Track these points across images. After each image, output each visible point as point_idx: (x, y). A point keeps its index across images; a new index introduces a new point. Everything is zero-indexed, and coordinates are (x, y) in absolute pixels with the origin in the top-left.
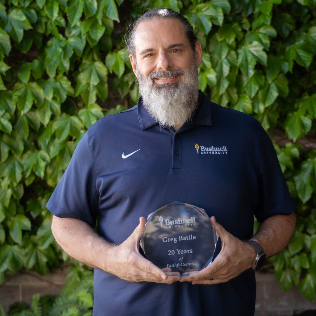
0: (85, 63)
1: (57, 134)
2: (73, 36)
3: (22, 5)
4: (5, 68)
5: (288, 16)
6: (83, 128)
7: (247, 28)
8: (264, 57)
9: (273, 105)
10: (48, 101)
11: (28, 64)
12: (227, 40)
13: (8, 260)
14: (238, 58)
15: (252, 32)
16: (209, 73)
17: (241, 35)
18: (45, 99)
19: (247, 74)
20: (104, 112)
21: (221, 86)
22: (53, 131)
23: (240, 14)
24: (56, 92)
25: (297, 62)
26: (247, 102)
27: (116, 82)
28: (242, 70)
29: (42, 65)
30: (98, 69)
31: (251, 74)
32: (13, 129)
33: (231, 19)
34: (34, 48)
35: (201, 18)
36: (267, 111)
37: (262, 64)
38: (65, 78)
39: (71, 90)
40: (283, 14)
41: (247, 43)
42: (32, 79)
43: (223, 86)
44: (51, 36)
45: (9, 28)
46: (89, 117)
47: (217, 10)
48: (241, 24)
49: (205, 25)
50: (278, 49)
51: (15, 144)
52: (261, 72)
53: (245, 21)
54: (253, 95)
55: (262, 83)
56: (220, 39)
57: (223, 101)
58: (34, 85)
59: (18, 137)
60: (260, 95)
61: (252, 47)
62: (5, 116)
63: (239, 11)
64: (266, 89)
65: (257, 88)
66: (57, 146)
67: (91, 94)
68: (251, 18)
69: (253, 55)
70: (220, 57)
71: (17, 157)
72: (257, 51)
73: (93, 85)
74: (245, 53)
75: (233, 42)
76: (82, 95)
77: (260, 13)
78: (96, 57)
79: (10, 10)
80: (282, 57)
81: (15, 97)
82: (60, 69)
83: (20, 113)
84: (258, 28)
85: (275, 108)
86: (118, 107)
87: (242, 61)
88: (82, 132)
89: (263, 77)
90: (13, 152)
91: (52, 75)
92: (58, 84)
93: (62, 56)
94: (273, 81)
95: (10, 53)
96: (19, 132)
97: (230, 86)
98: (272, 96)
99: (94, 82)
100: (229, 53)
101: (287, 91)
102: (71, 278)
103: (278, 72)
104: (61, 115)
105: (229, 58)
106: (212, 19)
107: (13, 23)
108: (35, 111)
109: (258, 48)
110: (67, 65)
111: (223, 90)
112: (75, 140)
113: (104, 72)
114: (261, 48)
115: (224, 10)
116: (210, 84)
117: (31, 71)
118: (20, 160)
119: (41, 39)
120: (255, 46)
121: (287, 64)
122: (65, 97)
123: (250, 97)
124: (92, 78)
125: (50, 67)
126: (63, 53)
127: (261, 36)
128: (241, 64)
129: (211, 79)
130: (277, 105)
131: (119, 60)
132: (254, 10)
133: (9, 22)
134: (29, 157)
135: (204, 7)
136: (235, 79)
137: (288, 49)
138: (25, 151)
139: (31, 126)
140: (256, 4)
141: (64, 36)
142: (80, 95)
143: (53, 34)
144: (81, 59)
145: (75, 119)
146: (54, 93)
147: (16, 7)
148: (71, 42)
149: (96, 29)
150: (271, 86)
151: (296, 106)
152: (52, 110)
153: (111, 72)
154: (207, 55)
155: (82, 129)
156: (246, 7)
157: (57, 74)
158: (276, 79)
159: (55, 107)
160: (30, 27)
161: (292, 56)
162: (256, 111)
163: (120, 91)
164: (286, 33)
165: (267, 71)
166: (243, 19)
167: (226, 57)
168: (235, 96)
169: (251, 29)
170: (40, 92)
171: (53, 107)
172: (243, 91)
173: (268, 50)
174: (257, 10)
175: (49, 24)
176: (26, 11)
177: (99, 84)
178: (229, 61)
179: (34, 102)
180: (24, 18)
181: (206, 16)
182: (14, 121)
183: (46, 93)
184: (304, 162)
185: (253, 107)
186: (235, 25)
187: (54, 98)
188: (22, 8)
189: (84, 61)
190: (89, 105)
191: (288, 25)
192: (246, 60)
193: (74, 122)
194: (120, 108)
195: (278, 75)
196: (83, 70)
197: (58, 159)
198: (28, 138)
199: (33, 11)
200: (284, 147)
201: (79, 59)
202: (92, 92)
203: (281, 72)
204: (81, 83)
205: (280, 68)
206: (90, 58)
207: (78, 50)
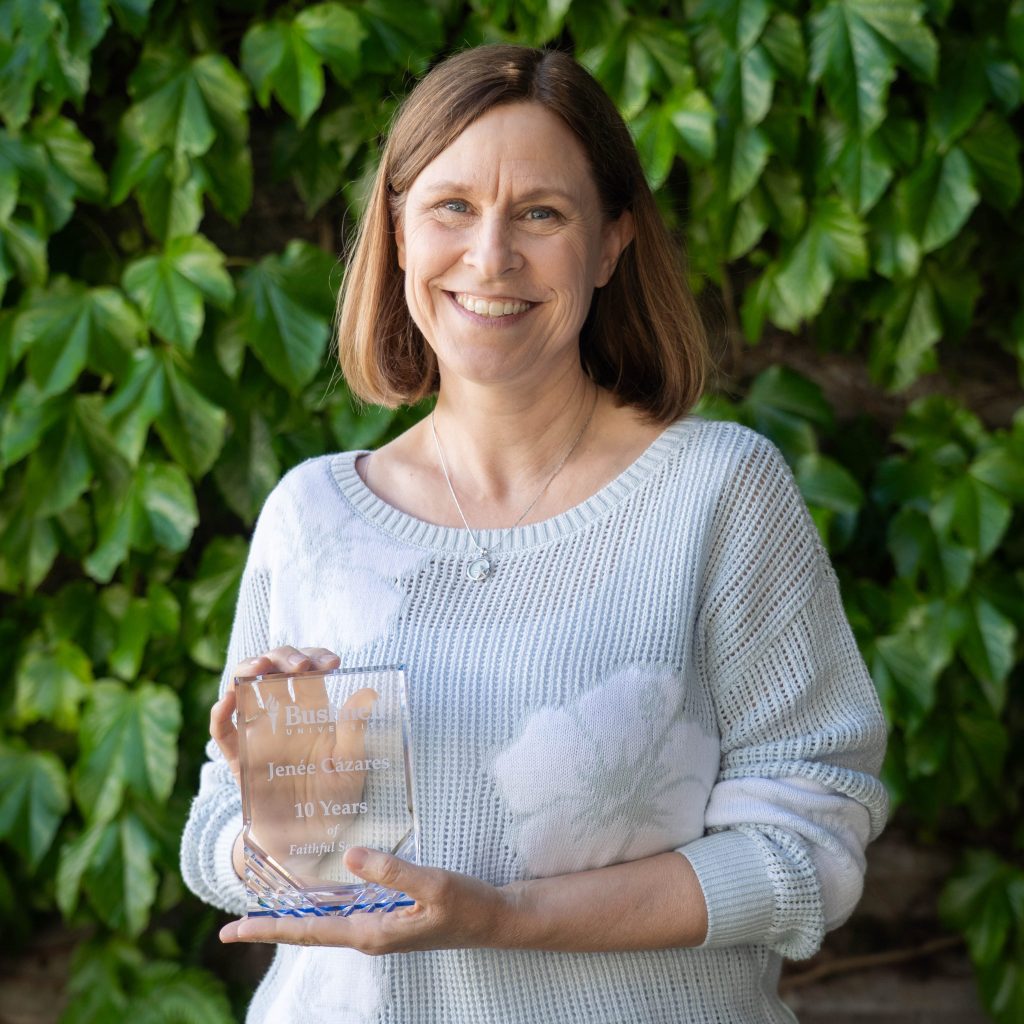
0: (153, 61)
1: (31, 366)
6: (145, 336)
9: (955, 243)
16: (685, 109)
20: (234, 271)
21: (738, 165)
22: (16, 354)
24: (32, 184)
26: (844, 231)
27: (285, 144)
30: (209, 87)
36: (932, 268)
38: (69, 127)
39: (94, 179)
43: (747, 163)
46: (168, 294)
50: (979, 9)
52: (903, 103)
54: (868, 201)
55: (908, 153)
57: (742, 224)
60: (902, 203)
64: (923, 174)
65: (886, 174)
66: (29, 414)
67: (178, 194)
70: (734, 42)
73: (187, 153)
74: (845, 27)
76: (143, 199)
78: (199, 37)
80: (993, 43)
82: (48, 87)
85: (962, 258)
86: (295, 249)
87: (831, 63)
88: (142, 355)
89: (912, 128)
91: (15, 115)
92: (38, 151)
93: (62, 39)
94: (957, 143)
97: (774, 164)
98: (954, 204)
99: (194, 140)
100: (769, 26)
101: (1014, 180)
102: (84, 996)
103: (976, 105)
104: (48, 284)
105: (770, 43)
110: (79, 73)
111: (744, 181)
112: (110, 392)
113: (233, 99)
116: (686, 156)
121: (1010, 70)
122: (66, 207)
123: (856, 208)
124: (185, 123)
126: (65, 26)
128: (829, 76)
129: (691, 137)
130: (973, 240)
131: (301, 52)
136: (794, 130)
142: (131, 201)
144: (138, 47)
145: (108, 301)
146: (23, 189)
150: (949, 164)
152: (11, 262)
153: (264, 101)
154: (679, 37)
155: (140, 344)
157: (36, 111)
158: (968, 134)
159: (24, 249)
162: (885, 268)
163: (300, 184)
165: (933, 104)
167: (759, 42)
168: (794, 206)
171: (16, 251)
172: (823, 186)
177: (213, 149)
178: (770, 59)
185: (874, 252)
187: (21, 213)
189: (149, 53)
190: (169, 244)
192: (849, 59)
193: (108, 315)
194: (303, 253)
195: (980, 118)
196: (146, 93)
197: (35, 469)
200: (1009, 427)
201: (128, 46)
202: (184, 185)
203: (993, 105)
204: (134, 149)
205: (988, 88)
206: (174, 41)
207: (130, 12)
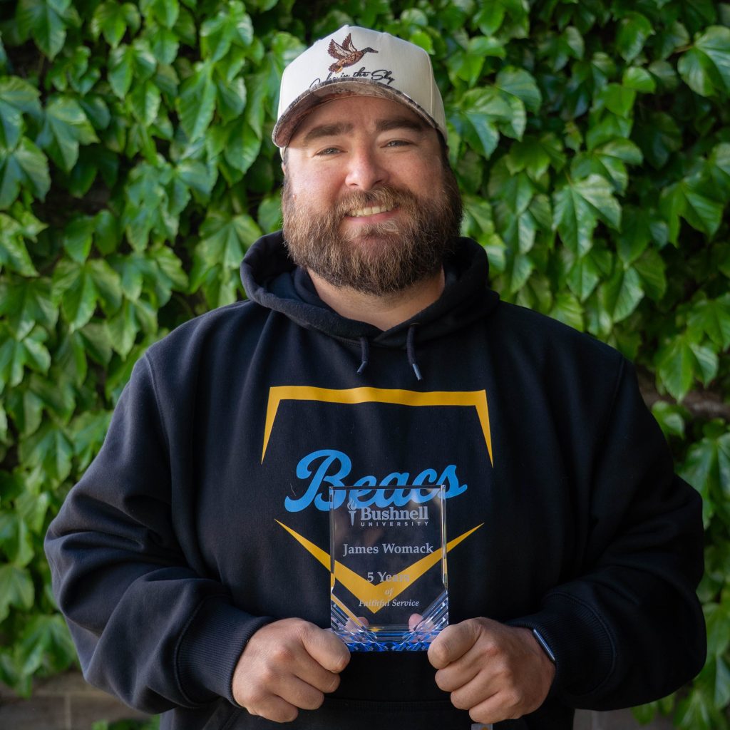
0: (213, 218)
2: (189, 160)
3: (77, 89)
4: (33, 227)
5: (667, 118)
7: (576, 147)
8: (615, 210)
9: (630, 318)
10: (129, 301)
11: (87, 219)
12: (530, 171)
13: (40, 648)
14: (553, 212)
15: (588, 153)
16: (491, 243)
17: (563, 159)
18: (123, 297)
19: (576, 248)
21: (516, 274)
23: (556, 114)
24: (149, 281)
25: (690, 221)
26: (570, 311)
28: (564, 239)
29: (117, 221)
30: (241, 232)
31: (583, 248)
32: (53, 362)
33: (538, 123)
34: (99, 184)
35: (474, 121)
36: (616, 331)
37: (609, 225)
38: (169, 252)
39: (182, 279)
40: (655, 115)
41: (577, 179)
42: (95, 254)
43: (521, 274)
44: (139, 157)
45: (45, 139)
47: (509, 104)
48: (561, 136)
49: (483, 137)
50: (644, 194)
51: (56, 396)
52: (604, 242)
53: (571, 128)
54: (585, 294)
55: (607, 268)
56: (513, 169)
58: (100, 266)
59: (64, 381)
61: (587, 187)
62: (34, 335)
63: (556, 107)
64: (614, 282)
65: (595, 279)
67: (224, 288)
68: (584, 123)
69: (590, 205)
70: (514, 209)
71: (61, 423)
72: (598, 198)
74: (572, 201)
75: (543, 175)
76: (205, 290)
77: (605, 113)
78: (237, 205)
79: (49, 100)
80: (652, 211)
81: (56, 293)
82: (157, 231)
83: (68, 327)
84: (601, 145)
85: (633, 325)
87: (564, 219)
89: (609, 255)
90: (51, 412)
91: (139, 245)
92: (153, 264)
93: (165, 206)
94: (632, 265)
95: (48, 195)
96: (64, 367)
97: (535, 273)
98: (630, 297)
99: (233, 260)
100: (533, 201)
101: (662, 285)
103: (644, 244)
104: (158, 334)
105: (533, 210)
106: (500, 123)
107: (56, 128)
108: (101, 323)
109: (600, 191)
110: (173, 225)
111: (519, 283)
114: (608, 191)
115: (527, 105)
117: (94, 236)
118: (66, 431)
119: (114, 166)
120: (594, 186)
121: (663, 225)
122: (167, 293)
123: (578, 298)
124: (229, 252)
125: (135, 228)
126: (167, 199)
127: (607, 163)
128: (562, 226)
129: (493, 259)
130: (639, 317)
132: (590, 104)
133: (47, 125)
134: (87, 425)
135: (482, 96)
136: (545, 258)
137: (665, 193)
138: (77, 412)
139: (92, 355)
140: (595, 93)
141: (168, 159)
142: (199, 291)
143: (143, 154)
144: (205, 211)
146: (144, 284)
147: (62, 93)
148: (184, 173)
149: (241, 145)
150: (627, 276)
151: (679, 320)
152: (138, 322)
154: (486, 205)
156: (572, 99)
157: (151, 243)
158: (639, 260)
159: (146, 315)
160: (93, 138)
161: (676, 209)
162: (593, 329)
164: (663, 157)
165: (620, 243)
166: (567, 125)
167: (528, 209)
168: (546, 296)
169: (584, 147)
170: (113, 282)
171: (141, 316)
172: (562, 286)
173: (622, 194)
174: (598, 105)
175: (134, 132)
176: (85, 102)
178: (533, 218)
179: (98, 303)
180: (81, 118)
181: (487, 115)
182: (54, 344)
183: (128, 285)
184: (694, 445)
185: (586, 321)
186: (549, 137)
187: (144, 297)
188: (75, 95)
189: (210, 214)
191: (666, 139)
192: (574, 217)
195: (646, 251)
196: (209, 235)
198: (85, 383)
199: (100, 103)
201: (199, 210)
202: (227, 285)
203: (652, 244)
204: (202, 263)
205: (650, 235)
206: (224, 207)
207: (200, 192)
